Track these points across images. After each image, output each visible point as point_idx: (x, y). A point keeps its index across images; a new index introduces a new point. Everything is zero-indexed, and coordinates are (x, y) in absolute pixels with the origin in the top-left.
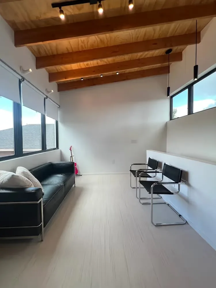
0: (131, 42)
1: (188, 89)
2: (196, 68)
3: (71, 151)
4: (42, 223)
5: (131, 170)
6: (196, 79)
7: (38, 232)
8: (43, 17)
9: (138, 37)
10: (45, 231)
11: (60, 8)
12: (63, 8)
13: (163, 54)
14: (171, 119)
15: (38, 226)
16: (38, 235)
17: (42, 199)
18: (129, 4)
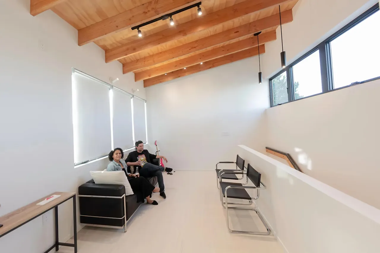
0: (210, 35)
1: (286, 71)
2: (283, 54)
3: (156, 146)
4: (125, 216)
5: (218, 169)
6: (284, 67)
7: (121, 223)
8: (126, 37)
9: (216, 30)
10: (128, 224)
11: (138, 29)
12: (140, 29)
13: (252, 37)
14: (272, 106)
15: (121, 218)
16: (122, 226)
17: (124, 195)
18: (198, 12)
